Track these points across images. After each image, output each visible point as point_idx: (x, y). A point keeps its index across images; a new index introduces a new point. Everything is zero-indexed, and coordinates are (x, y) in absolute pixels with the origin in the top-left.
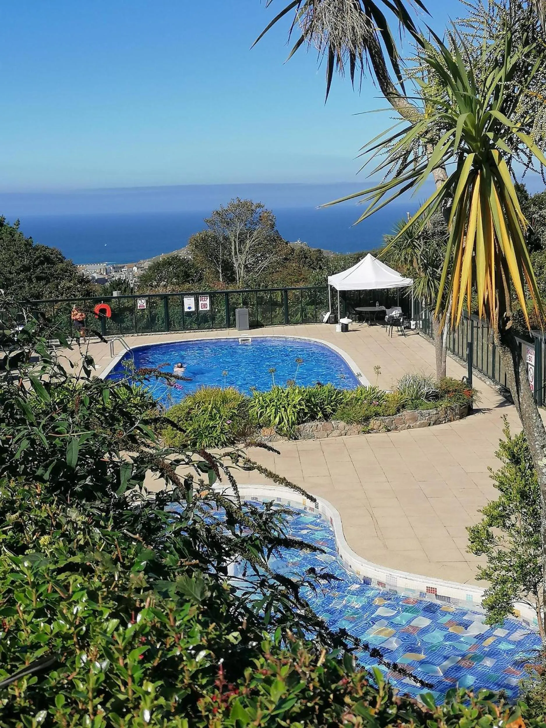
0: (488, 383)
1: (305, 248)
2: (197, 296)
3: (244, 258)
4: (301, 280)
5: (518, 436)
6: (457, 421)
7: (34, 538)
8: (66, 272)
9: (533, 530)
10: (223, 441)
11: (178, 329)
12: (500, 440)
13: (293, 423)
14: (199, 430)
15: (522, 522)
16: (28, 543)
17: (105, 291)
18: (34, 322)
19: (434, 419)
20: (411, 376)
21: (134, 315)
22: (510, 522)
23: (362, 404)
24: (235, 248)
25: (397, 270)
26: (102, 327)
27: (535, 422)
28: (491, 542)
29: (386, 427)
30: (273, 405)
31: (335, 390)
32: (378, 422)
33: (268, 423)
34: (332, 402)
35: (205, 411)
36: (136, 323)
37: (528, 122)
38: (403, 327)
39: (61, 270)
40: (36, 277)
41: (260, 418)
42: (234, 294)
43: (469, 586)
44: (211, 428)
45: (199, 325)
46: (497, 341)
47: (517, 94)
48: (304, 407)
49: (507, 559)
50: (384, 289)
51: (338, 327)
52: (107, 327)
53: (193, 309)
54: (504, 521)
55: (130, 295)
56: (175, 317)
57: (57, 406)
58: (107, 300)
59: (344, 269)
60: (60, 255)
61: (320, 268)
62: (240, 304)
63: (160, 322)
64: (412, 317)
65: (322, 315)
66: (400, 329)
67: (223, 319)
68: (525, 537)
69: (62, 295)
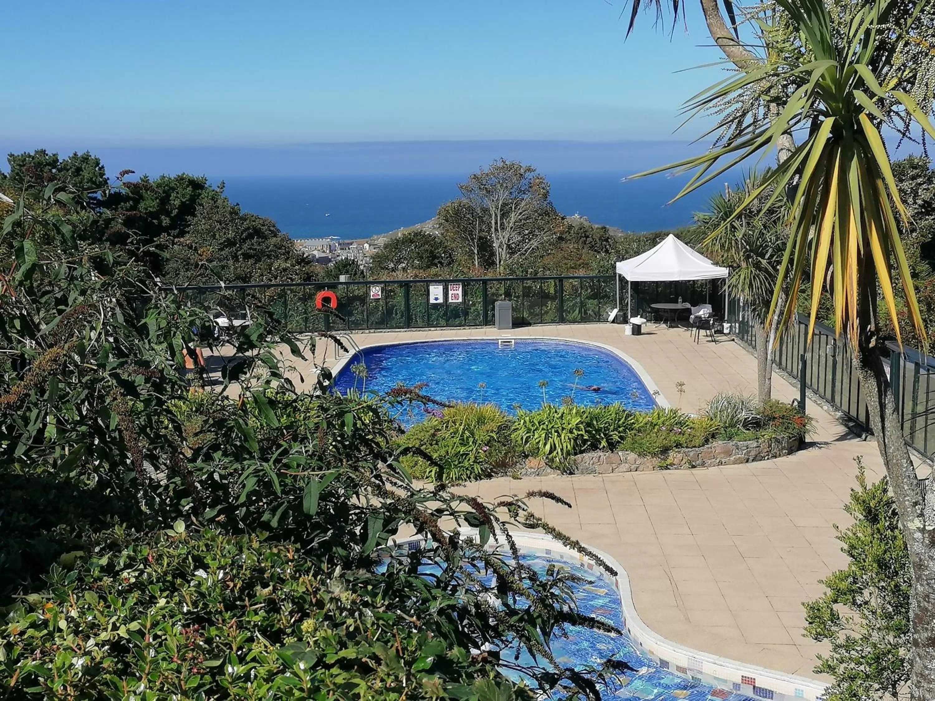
0: (825, 408)
1: (586, 224)
2: (446, 284)
3: (507, 236)
4: (580, 265)
5: (876, 484)
6: (785, 457)
7: (292, 621)
8: (280, 248)
9: (894, 610)
10: (477, 472)
11: (421, 326)
12: (852, 490)
13: (568, 454)
14: (447, 457)
15: (879, 599)
16: (286, 627)
17: (328, 274)
18: (260, 324)
19: (753, 453)
20: (724, 396)
21: (365, 307)
22: (861, 599)
23: (658, 431)
24: (496, 223)
25: (707, 257)
26: (325, 321)
27: (905, 471)
28: (836, 624)
29: (690, 462)
30: (543, 429)
31: (624, 411)
32: (680, 456)
33: (535, 452)
34: (620, 427)
35: (455, 433)
36: (367, 317)
37: (908, 76)
38: (713, 330)
39: (275, 245)
40: (242, 254)
41: (525, 444)
42: (494, 282)
43: (798, 677)
44: (462, 455)
45: (447, 321)
46: (856, 362)
47: (894, 40)
48: (583, 432)
49: (857, 648)
50: (689, 281)
51: (628, 329)
52: (331, 321)
53: (441, 301)
54: (854, 596)
55: (361, 280)
56: (417, 310)
57: (284, 431)
58: (333, 286)
59: (637, 253)
60: (274, 226)
61: (607, 251)
62: (501, 295)
63: (399, 316)
64: (726, 318)
65: (607, 313)
66: (709, 333)
67: (479, 315)
68: (883, 619)
69: (276, 278)
